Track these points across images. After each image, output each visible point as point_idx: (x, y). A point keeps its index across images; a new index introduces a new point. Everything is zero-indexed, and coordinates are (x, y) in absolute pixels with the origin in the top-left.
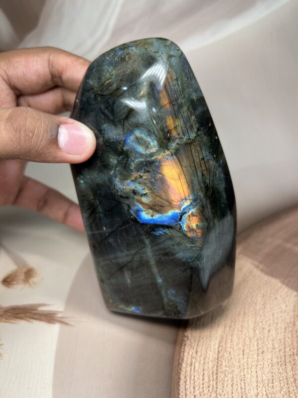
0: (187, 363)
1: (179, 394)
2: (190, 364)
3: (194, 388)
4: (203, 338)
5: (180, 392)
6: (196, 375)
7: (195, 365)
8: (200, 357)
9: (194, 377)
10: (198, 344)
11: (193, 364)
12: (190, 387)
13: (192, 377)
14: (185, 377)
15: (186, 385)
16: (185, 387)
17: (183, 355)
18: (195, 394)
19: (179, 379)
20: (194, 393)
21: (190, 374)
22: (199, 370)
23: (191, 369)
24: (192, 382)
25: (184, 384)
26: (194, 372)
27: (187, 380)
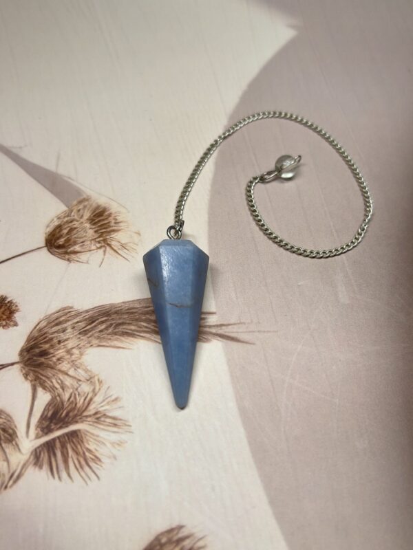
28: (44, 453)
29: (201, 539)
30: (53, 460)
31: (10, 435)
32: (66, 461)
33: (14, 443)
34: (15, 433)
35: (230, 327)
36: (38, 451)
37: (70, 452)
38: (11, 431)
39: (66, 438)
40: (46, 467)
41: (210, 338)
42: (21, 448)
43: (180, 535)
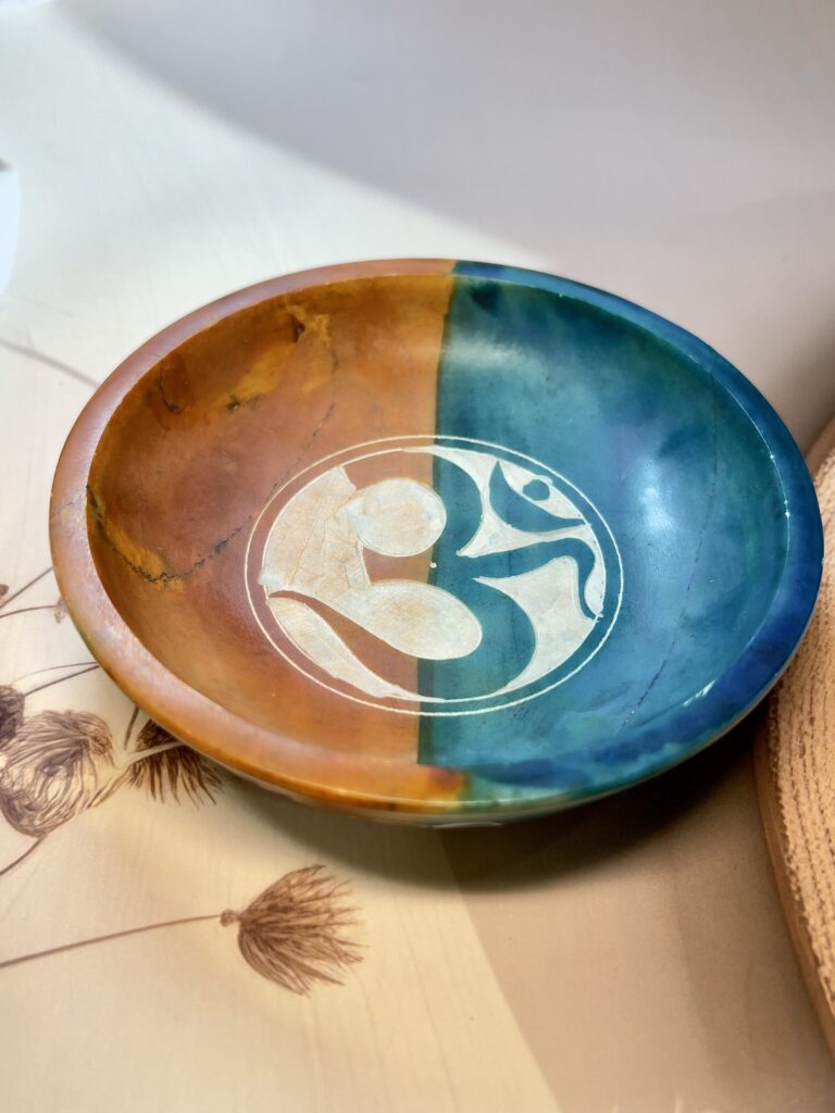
0: (789, 748)
1: (784, 828)
2: (799, 751)
3: (822, 812)
4: (822, 682)
5: (787, 822)
6: (821, 779)
7: (812, 753)
8: (824, 734)
9: (817, 784)
10: (812, 699)
11: (808, 751)
12: (810, 810)
13: (813, 786)
14: (793, 784)
15: (798, 803)
16: (798, 809)
17: (777, 728)
18: (827, 826)
19: (778, 789)
20: (823, 823)
21: (805, 777)
22: (827, 767)
23: (805, 766)
24: (812, 796)
25: (793, 802)
26: (814, 772)
27: (798, 791)
28: (145, 769)
29: (345, 883)
30: (156, 778)
31: (103, 745)
32: (173, 780)
33: (106, 754)
34: (109, 742)
36: (138, 765)
37: (180, 770)
38: (104, 741)
39: (177, 753)
40: (146, 785)
42: (115, 760)
43: (317, 877)
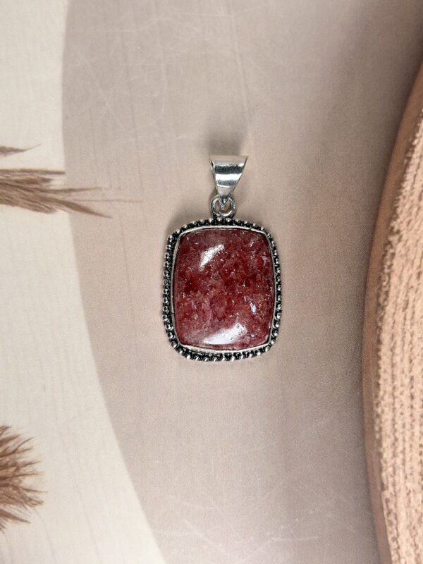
1: (378, 376)
2: (403, 305)
3: (411, 361)
5: (381, 372)
6: (416, 332)
7: (414, 307)
9: (412, 335)
11: (410, 305)
12: (402, 360)
14: (393, 337)
15: (393, 354)
19: (379, 342)
29: (27, 441)
35: (82, 193)
41: (54, 207)
43: (4, 436)
